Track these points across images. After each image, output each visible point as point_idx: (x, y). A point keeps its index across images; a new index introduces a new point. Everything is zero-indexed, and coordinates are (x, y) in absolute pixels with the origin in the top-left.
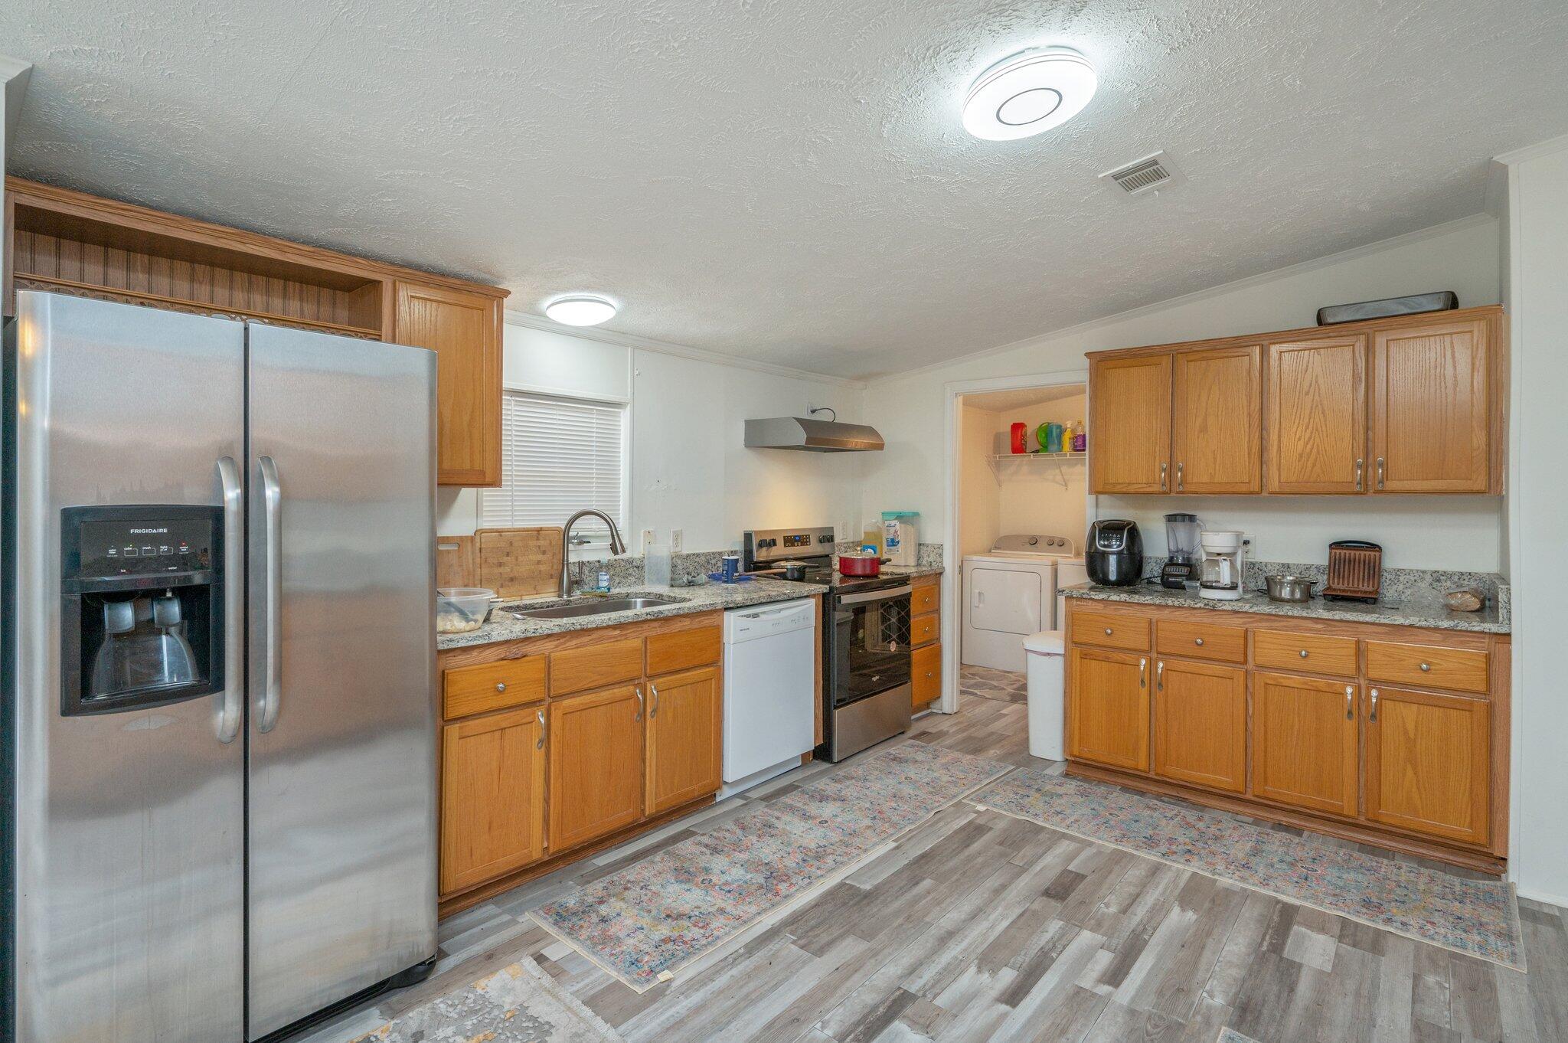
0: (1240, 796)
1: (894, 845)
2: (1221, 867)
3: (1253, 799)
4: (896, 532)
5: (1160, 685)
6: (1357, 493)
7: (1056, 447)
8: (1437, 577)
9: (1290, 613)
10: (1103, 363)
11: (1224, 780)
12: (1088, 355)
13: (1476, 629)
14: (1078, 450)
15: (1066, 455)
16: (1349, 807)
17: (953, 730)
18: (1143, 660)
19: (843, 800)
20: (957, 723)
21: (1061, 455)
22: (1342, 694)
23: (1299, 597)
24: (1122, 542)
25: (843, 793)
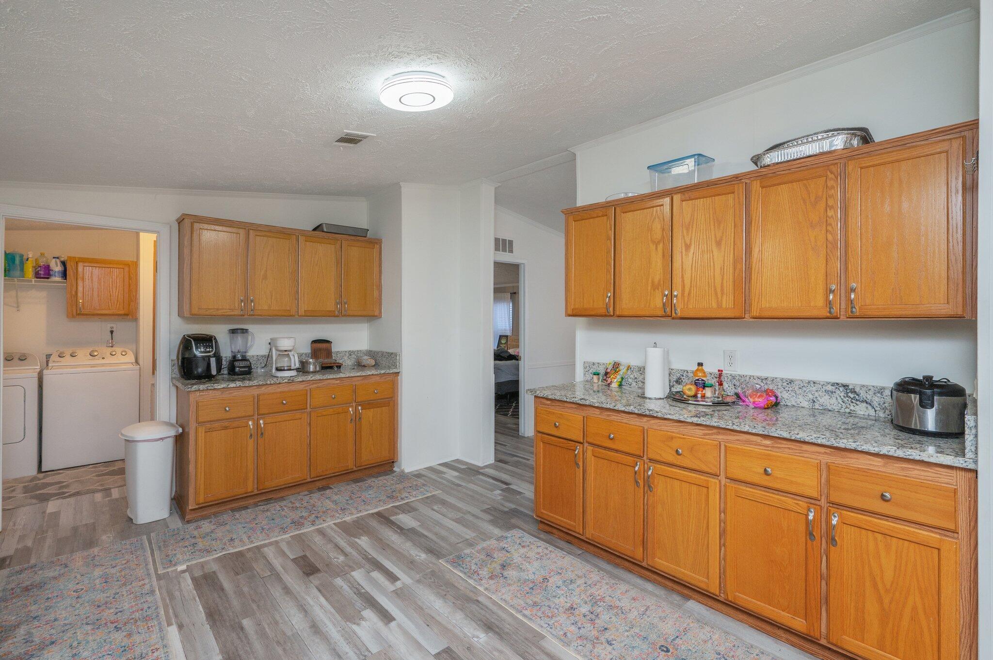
5: (262, 434)
6: (337, 316)
7: (18, 273)
9: (324, 377)
13: (391, 372)
14: (42, 278)
15: (31, 281)
16: (351, 465)
17: (29, 543)
18: (250, 423)
19: (53, 643)
20: (22, 538)
21: (24, 281)
22: (348, 411)
23: (318, 369)
24: (212, 348)
25: (37, 640)
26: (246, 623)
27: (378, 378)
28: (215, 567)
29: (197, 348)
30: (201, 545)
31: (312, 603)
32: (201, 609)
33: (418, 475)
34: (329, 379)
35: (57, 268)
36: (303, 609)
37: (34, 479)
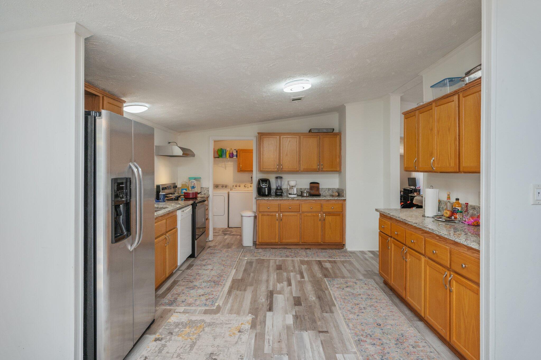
0: (299, 243)
1: (235, 270)
2: (303, 257)
3: (302, 243)
4: (194, 184)
5: (281, 220)
6: (318, 171)
7: (225, 156)
8: (329, 189)
9: (309, 199)
10: (261, 136)
11: (295, 240)
12: (258, 133)
13: (341, 199)
14: (231, 157)
15: (228, 159)
16: (320, 241)
17: (217, 244)
18: (277, 214)
19: (210, 264)
20: (216, 243)
21: (226, 159)
22: (318, 216)
23: (308, 195)
24: (267, 184)
25: (208, 263)
26: (252, 274)
27: (334, 201)
28: (254, 261)
29: (262, 184)
30: (255, 255)
31: (272, 275)
32: (244, 268)
33: (352, 252)
34: (310, 200)
35: (235, 154)
36: (268, 276)
37: (226, 229)
